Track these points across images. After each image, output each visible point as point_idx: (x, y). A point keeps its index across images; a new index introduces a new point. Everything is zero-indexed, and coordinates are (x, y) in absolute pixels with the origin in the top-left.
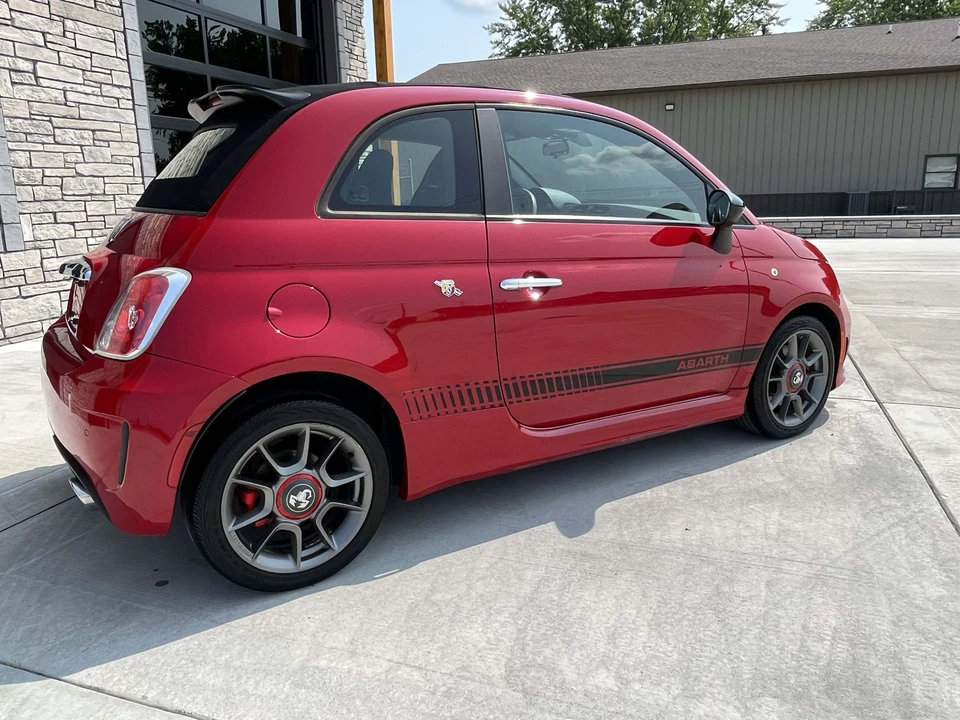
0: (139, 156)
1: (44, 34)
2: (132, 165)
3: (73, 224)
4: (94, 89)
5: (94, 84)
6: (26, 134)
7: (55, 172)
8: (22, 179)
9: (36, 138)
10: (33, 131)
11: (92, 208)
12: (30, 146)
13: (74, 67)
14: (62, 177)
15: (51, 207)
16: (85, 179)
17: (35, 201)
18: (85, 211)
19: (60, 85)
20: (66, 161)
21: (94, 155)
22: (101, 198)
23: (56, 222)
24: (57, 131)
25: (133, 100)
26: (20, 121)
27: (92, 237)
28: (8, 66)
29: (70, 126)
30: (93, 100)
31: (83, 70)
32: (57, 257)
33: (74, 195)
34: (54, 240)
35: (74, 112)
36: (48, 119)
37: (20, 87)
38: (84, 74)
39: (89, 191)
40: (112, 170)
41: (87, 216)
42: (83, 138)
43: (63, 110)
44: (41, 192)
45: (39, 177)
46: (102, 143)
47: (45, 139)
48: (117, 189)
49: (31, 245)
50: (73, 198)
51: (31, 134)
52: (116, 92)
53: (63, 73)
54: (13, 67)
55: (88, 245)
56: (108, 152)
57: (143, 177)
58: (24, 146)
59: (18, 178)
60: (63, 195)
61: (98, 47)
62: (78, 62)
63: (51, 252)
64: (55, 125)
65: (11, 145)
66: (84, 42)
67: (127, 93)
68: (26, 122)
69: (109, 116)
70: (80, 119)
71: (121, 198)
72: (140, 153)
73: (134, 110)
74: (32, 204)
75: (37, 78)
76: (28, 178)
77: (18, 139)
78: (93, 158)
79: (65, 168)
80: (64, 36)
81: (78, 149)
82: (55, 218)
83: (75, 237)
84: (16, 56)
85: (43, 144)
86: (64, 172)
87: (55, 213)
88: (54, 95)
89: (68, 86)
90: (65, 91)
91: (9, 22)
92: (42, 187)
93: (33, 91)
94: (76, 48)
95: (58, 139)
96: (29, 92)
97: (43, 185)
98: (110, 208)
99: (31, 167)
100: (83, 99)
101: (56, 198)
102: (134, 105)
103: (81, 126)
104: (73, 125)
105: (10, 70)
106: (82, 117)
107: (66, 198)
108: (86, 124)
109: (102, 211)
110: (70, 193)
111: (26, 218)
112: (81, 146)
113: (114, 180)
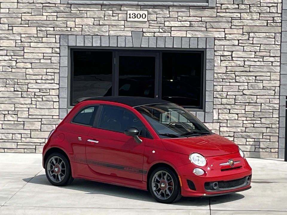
0: (279, 87)
1: (239, 40)
2: (274, 90)
3: (237, 114)
4: (259, 59)
5: (260, 57)
6: (223, 79)
7: (233, 93)
8: (217, 96)
9: (227, 81)
10: (225, 78)
11: (248, 108)
12: (223, 84)
13: (250, 51)
14: (235, 95)
15: (229, 107)
16: (246, 97)
17: (221, 104)
18: (245, 109)
19: (242, 59)
20: (239, 89)
21: (253, 86)
22: (254, 104)
23: (230, 113)
24: (237, 78)
25: (280, 62)
26: (221, 74)
27: (246, 120)
28: (220, 55)
29: (243, 75)
30: (258, 63)
31: (255, 52)
32: (227, 127)
33: (240, 103)
34: (227, 120)
35: (248, 69)
36: (234, 73)
37: (224, 62)
38: (255, 53)
39: (248, 101)
40: (262, 92)
41: (245, 111)
42: (249, 79)
43: (242, 69)
44: (224, 101)
45: (225, 95)
46: (259, 81)
47: (231, 81)
48: (263, 101)
49: (216, 121)
50: (240, 104)
51: (225, 79)
52: (272, 59)
53: (244, 54)
54: (222, 54)
55: (243, 123)
56: (261, 85)
57: (279, 96)
58: (221, 84)
59: (216, 95)
60: (235, 102)
61: (265, 41)
62: (252, 49)
63: (224, 125)
64: (236, 75)
65: (215, 84)
66: (257, 41)
67: (278, 59)
68: (224, 75)
69: (265, 70)
70: (250, 72)
71: (265, 105)
72: (280, 85)
73: (280, 66)
74: (220, 106)
75: (232, 57)
76: (220, 96)
77: (218, 81)
78: (253, 87)
79: (238, 92)
80: (249, 40)
81: (246, 84)
82: (230, 111)
83: (238, 120)
84: (224, 51)
85: (230, 82)
86: (237, 93)
87: (230, 110)
88: (238, 63)
89: (246, 59)
90: (244, 61)
91: (224, 39)
92: (226, 99)
93: (229, 62)
94: (253, 44)
95: (237, 80)
96: (227, 63)
97: (226, 98)
98: (258, 109)
99: (222, 91)
100: (253, 63)
101: (232, 103)
102: (280, 64)
103: (249, 75)
104: (245, 75)
105: (221, 56)
106: (251, 71)
107: (236, 104)
108: (252, 74)
109: (254, 110)
110: (239, 102)
111: (216, 111)
112: (248, 83)
113: (262, 97)
